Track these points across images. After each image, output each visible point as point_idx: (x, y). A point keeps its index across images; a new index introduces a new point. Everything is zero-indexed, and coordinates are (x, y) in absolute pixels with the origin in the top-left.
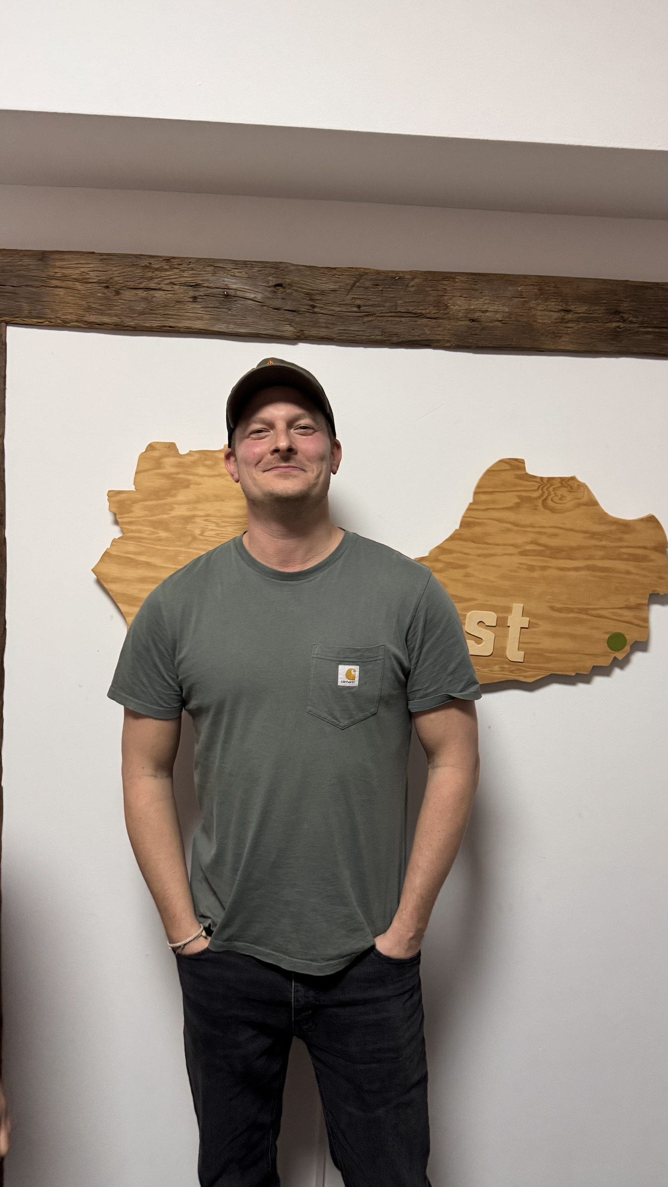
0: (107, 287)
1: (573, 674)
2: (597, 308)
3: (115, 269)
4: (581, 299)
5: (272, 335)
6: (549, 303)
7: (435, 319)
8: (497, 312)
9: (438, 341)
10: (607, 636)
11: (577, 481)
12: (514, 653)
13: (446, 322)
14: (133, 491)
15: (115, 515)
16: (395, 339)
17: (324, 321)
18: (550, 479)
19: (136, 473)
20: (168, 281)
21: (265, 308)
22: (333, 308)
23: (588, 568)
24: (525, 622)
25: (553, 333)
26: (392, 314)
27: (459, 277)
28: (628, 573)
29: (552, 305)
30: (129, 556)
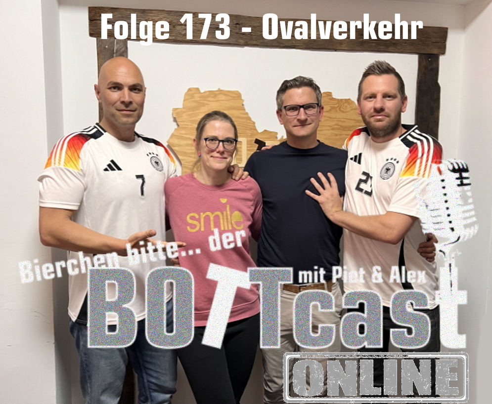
3: (173, 17)
9: (298, 46)
11: (351, 100)
14: (182, 108)
15: (175, 117)
16: (282, 45)
18: (341, 100)
19: (184, 101)
20: (194, 22)
21: (232, 33)
30: (182, 135)
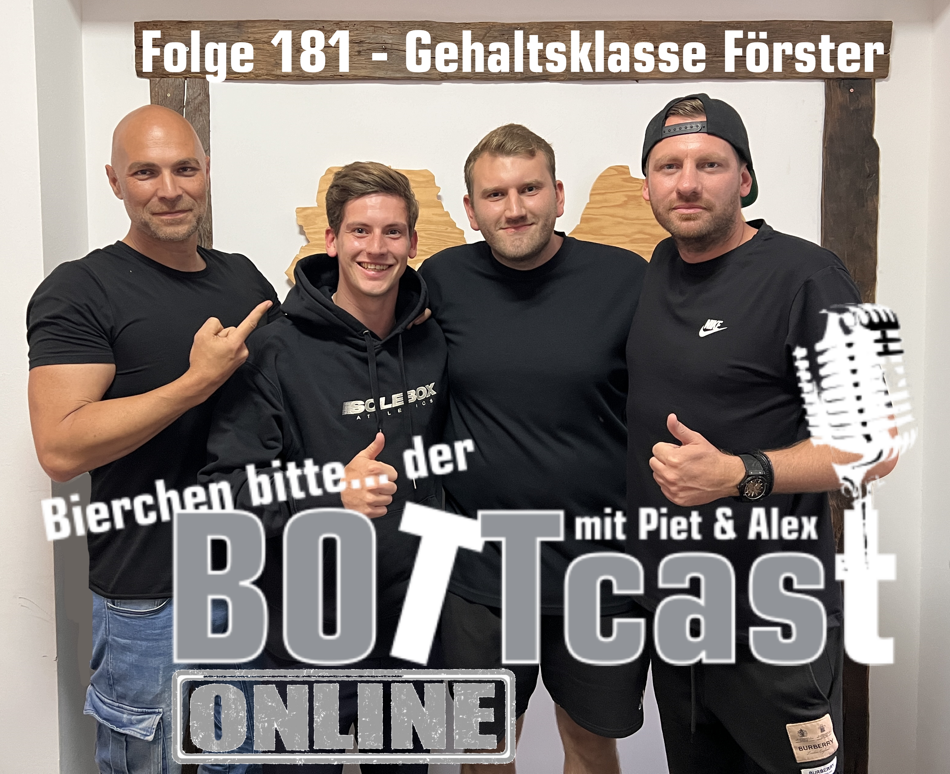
3: (295, 32)
4: (666, 37)
5: (422, 78)
14: (316, 208)
15: (301, 227)
19: (318, 193)
27: (568, 26)
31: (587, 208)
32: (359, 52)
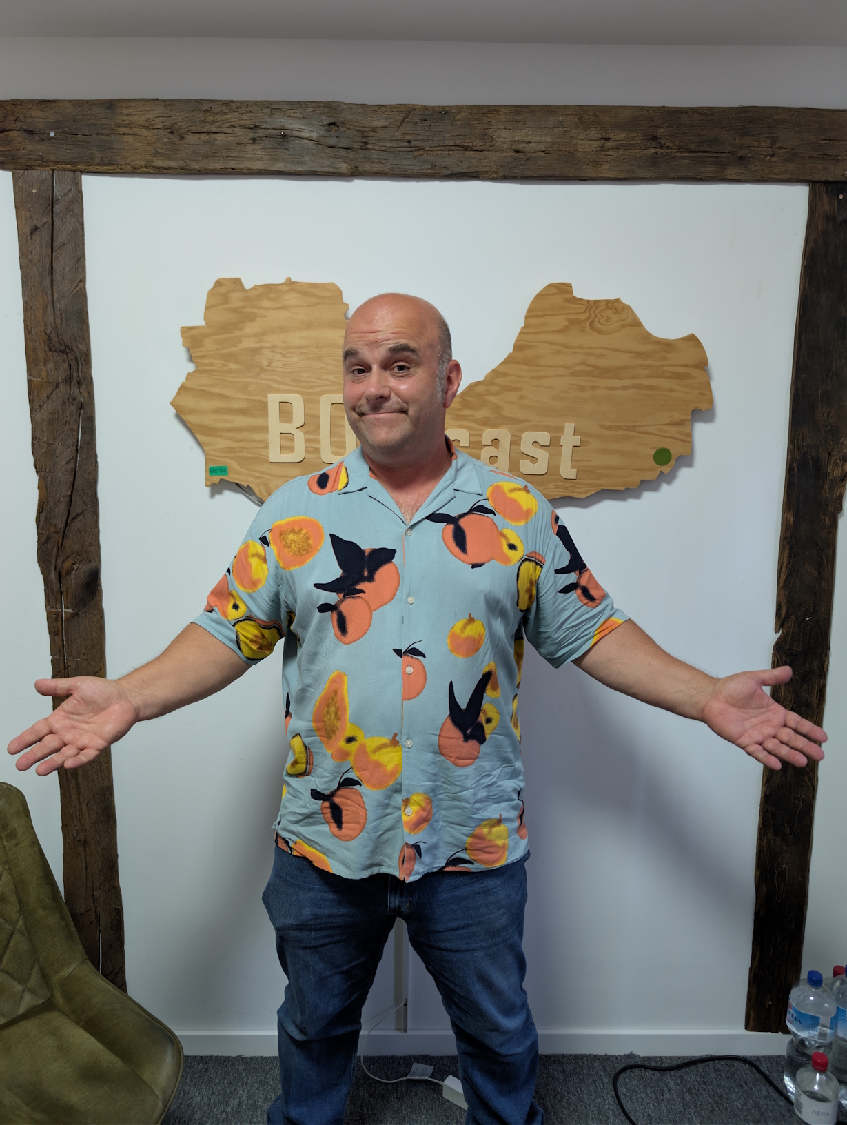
0: (172, 132)
1: (623, 489)
2: (635, 135)
3: (178, 114)
4: (620, 126)
5: (328, 172)
6: (589, 132)
7: (482, 151)
8: (539, 143)
9: (486, 172)
10: (654, 451)
11: (621, 302)
12: (568, 471)
13: (493, 154)
14: (203, 327)
15: (188, 350)
16: (445, 172)
17: (377, 157)
18: (596, 302)
19: (206, 309)
20: (229, 124)
21: (320, 146)
22: (385, 144)
23: (635, 387)
24: (577, 440)
25: (594, 161)
26: (441, 148)
27: (503, 110)
28: (672, 390)
29: (592, 133)
30: (203, 388)
31: (521, 333)
32: (254, 140)
